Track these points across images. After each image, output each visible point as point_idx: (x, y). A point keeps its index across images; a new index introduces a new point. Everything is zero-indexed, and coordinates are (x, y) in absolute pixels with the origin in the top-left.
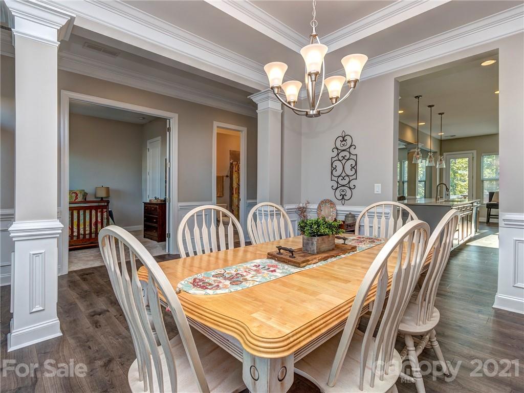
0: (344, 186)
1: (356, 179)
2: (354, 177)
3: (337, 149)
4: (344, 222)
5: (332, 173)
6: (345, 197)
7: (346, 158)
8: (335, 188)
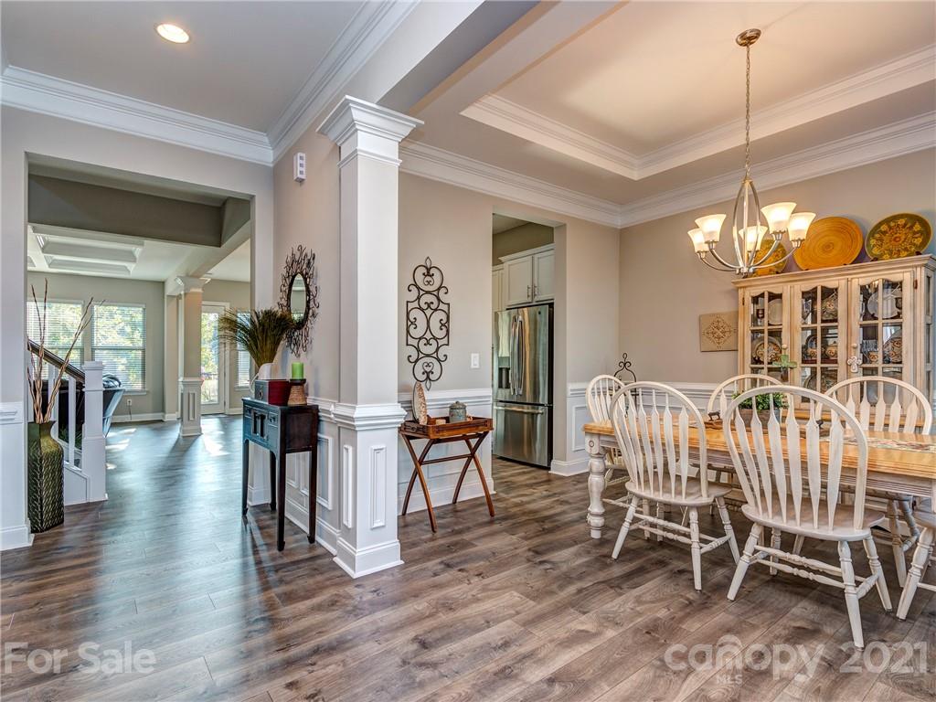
0: (428, 356)
1: (448, 345)
2: (445, 341)
3: (419, 288)
4: (447, 419)
5: (408, 332)
6: (431, 376)
7: (432, 306)
8: (413, 359)
